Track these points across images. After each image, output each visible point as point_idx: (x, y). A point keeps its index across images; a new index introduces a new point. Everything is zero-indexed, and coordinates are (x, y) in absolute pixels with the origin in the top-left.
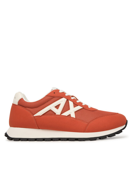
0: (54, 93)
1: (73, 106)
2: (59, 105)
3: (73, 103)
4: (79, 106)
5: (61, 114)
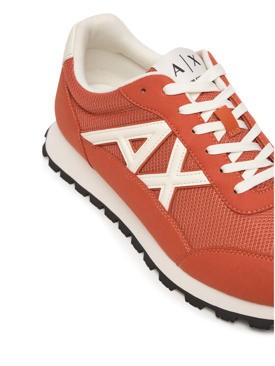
0: (143, 90)
1: (180, 166)
2: (142, 140)
3: (188, 153)
4: (201, 172)
5: (137, 174)
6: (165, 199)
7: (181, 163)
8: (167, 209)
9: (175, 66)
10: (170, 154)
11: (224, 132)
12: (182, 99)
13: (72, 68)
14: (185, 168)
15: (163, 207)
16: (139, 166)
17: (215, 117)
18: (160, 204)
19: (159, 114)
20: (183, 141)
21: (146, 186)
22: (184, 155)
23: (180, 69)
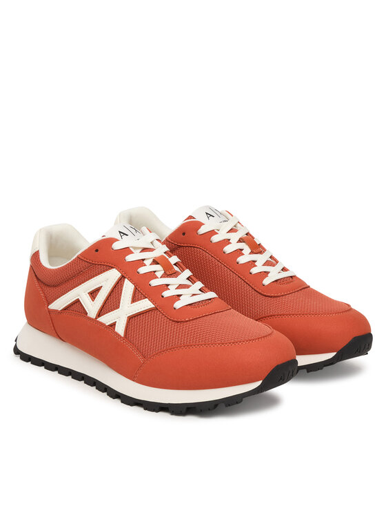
0: (97, 251)
1: (131, 299)
2: (98, 290)
3: (136, 289)
4: (147, 299)
5: (96, 318)
6: (120, 329)
7: (131, 296)
8: (122, 335)
9: (120, 232)
10: (121, 293)
11: (163, 272)
12: (127, 251)
13: (39, 258)
14: (134, 300)
15: (119, 335)
16: (97, 310)
17: (155, 262)
18: (117, 334)
19: (110, 265)
20: (131, 280)
21: (104, 325)
22: (132, 290)
23: (124, 234)
